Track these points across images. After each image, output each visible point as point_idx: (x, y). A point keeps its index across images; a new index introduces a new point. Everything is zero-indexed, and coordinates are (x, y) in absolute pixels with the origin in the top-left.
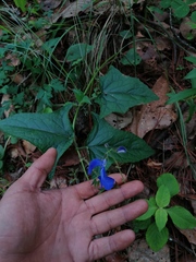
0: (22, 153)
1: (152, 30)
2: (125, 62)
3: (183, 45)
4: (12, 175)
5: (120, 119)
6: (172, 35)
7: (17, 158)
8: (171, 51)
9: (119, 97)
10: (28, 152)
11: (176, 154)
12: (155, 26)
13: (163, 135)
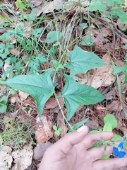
0: (19, 100)
1: (100, 23)
2: (83, 44)
3: (119, 33)
4: (12, 114)
5: (80, 79)
6: (112, 27)
7: (15, 103)
8: (112, 37)
9: (81, 64)
10: (22, 100)
11: (114, 102)
12: (102, 21)
13: (106, 90)
